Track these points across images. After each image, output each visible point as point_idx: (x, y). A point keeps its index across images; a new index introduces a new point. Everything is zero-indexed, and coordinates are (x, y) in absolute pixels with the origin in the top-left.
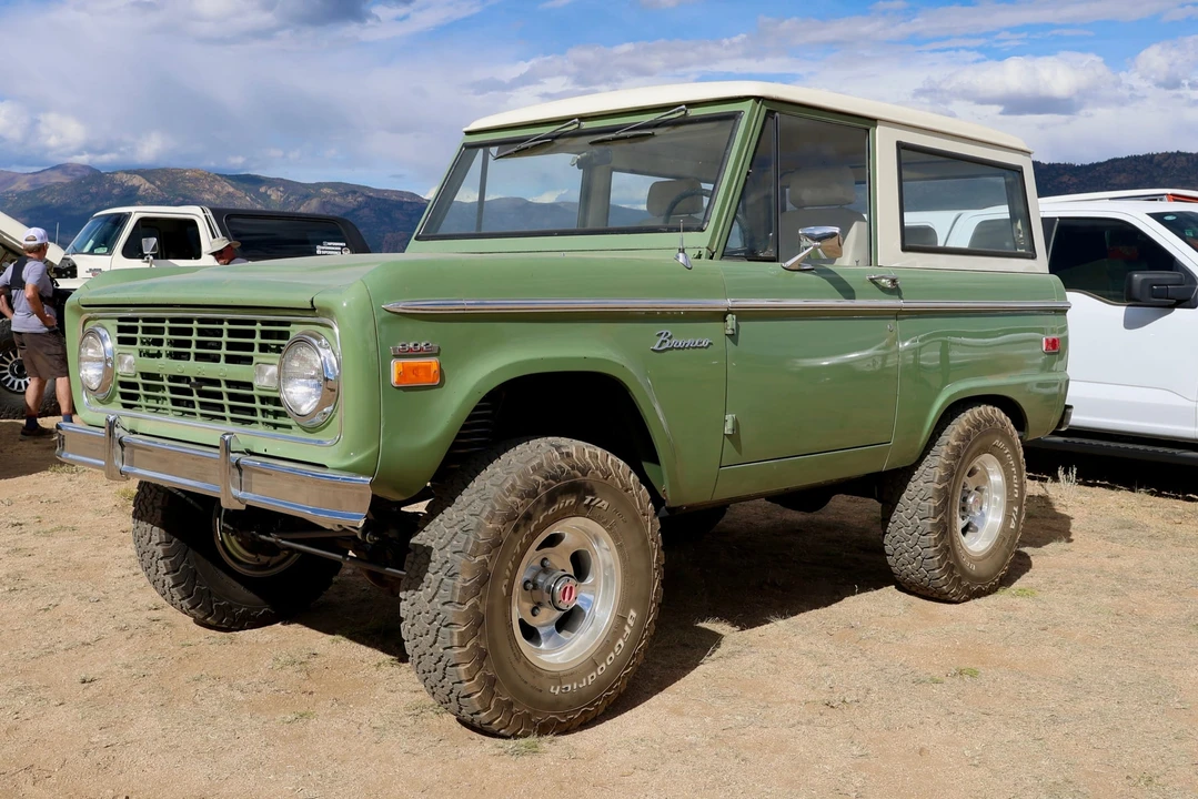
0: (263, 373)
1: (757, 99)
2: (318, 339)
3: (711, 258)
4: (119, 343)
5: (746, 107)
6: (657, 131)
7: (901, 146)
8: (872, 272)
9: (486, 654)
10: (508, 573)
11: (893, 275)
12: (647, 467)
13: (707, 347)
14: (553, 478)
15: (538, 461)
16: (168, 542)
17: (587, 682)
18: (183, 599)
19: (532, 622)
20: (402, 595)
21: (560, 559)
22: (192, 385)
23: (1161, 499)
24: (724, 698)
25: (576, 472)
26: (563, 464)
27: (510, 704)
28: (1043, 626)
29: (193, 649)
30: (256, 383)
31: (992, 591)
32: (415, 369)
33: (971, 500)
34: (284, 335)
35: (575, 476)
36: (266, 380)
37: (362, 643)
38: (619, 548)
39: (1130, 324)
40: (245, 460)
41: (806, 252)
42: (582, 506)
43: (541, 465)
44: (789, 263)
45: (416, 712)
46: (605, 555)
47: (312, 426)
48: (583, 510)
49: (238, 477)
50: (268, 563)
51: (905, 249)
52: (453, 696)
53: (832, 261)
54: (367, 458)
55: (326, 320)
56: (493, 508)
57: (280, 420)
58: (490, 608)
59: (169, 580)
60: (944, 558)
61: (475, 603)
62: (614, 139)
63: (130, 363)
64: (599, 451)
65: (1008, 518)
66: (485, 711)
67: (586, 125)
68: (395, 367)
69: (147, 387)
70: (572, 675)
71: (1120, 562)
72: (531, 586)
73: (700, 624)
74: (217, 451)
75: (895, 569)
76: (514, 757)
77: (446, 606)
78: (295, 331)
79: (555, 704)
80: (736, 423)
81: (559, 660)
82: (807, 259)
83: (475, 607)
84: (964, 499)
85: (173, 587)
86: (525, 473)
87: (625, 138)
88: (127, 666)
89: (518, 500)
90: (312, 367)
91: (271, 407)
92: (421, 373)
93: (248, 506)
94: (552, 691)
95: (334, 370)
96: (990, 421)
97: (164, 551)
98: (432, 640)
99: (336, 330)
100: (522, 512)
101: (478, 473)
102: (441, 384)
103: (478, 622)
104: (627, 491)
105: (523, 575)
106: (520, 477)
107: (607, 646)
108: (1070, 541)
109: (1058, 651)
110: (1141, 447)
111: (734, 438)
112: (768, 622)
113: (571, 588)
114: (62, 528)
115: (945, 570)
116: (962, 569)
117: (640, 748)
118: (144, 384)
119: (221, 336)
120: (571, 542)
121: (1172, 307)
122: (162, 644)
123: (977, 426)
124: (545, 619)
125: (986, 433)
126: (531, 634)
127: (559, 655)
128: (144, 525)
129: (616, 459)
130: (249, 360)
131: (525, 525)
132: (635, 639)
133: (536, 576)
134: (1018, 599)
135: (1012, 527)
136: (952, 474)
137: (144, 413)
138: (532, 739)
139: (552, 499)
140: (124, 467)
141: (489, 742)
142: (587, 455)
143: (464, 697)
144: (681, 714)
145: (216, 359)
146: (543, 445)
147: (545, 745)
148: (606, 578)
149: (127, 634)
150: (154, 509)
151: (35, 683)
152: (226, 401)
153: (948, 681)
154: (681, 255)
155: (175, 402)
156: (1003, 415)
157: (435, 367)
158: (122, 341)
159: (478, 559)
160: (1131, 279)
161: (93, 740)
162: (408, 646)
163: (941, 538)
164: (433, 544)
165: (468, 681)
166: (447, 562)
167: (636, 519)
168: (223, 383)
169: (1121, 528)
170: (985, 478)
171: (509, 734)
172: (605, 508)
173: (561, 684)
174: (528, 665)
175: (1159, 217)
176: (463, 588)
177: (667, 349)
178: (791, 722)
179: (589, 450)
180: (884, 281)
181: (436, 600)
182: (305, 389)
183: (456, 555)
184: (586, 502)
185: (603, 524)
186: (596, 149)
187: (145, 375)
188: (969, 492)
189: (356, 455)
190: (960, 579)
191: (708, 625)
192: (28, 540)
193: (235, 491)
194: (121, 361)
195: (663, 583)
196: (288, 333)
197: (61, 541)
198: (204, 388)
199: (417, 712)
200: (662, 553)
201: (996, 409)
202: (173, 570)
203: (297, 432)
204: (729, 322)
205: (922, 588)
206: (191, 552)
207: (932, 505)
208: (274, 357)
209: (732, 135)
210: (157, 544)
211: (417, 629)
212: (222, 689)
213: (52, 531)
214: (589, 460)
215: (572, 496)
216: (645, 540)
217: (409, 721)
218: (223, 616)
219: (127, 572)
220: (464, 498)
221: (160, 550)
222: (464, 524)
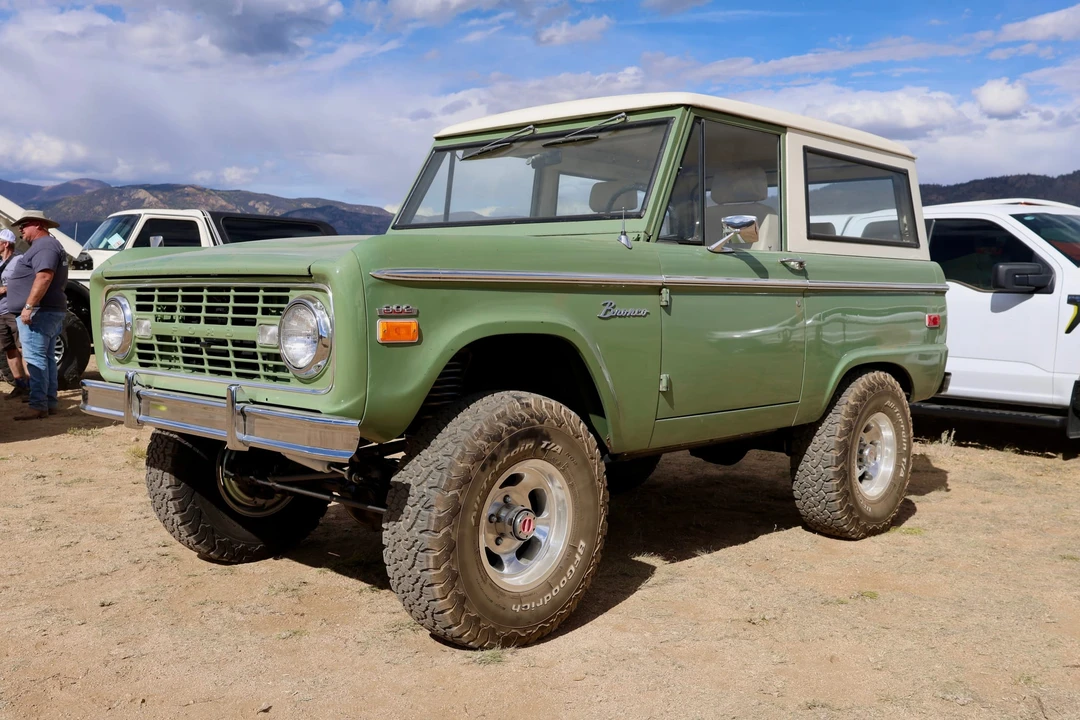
0: (265, 333)
1: (687, 106)
2: (313, 302)
3: (648, 240)
4: (138, 310)
5: (677, 114)
6: (602, 135)
7: (807, 150)
8: (783, 256)
9: (458, 575)
10: (476, 506)
11: (801, 259)
12: (594, 418)
13: (644, 316)
14: (515, 424)
15: (502, 410)
16: (177, 485)
17: (544, 602)
18: (190, 535)
19: (497, 550)
20: (384, 526)
21: (520, 496)
22: (202, 345)
23: (1025, 456)
24: (660, 617)
25: (535, 420)
26: (523, 413)
27: (477, 620)
28: (931, 557)
29: (198, 579)
30: (259, 342)
31: (885, 529)
32: (397, 329)
33: (866, 452)
34: (285, 300)
35: (534, 424)
36: (268, 338)
37: (345, 574)
38: (571, 487)
39: (996, 308)
40: (249, 408)
41: (727, 237)
42: (539, 449)
43: (504, 414)
44: (713, 246)
45: (394, 629)
46: (558, 492)
47: (308, 379)
48: (540, 453)
49: (242, 422)
50: (264, 505)
51: (810, 237)
52: (428, 613)
53: (749, 245)
54: (355, 405)
55: (320, 286)
56: (464, 449)
57: (279, 374)
58: (461, 536)
59: (177, 518)
60: (845, 501)
61: (448, 531)
62: (564, 142)
63: (147, 327)
64: (554, 403)
65: (898, 467)
66: (456, 625)
67: (539, 131)
68: (381, 326)
69: (161, 348)
70: (531, 595)
71: (991, 507)
72: (495, 519)
73: (636, 558)
74: (225, 401)
75: (802, 512)
76: (482, 666)
77: (423, 534)
78: (293, 296)
79: (516, 621)
80: (669, 382)
81: (521, 583)
82: (729, 243)
83: (448, 535)
84: (861, 452)
85: (181, 525)
86: (491, 420)
87: (574, 141)
88: (142, 593)
89: (485, 443)
90: (308, 326)
91: (271, 363)
92: (403, 332)
93: (251, 448)
94: (513, 608)
95: (327, 329)
96: (882, 384)
97: (174, 493)
98: (410, 563)
99: (330, 294)
100: (488, 453)
101: (450, 420)
102: (419, 342)
103: (451, 548)
104: (577, 437)
105: (488, 510)
106: (486, 424)
107: (561, 571)
108: (948, 490)
109: (944, 577)
110: (1007, 412)
111: (668, 394)
112: (695, 556)
113: (530, 521)
114: (80, 480)
115: (845, 512)
116: (860, 512)
117: (590, 657)
118: (159, 345)
119: (228, 301)
120: (529, 482)
121: (1031, 293)
122: (170, 575)
123: (872, 388)
124: (507, 548)
125: (880, 395)
126: (495, 560)
127: (518, 579)
128: (156, 471)
129: (568, 410)
130: (252, 323)
131: (491, 465)
132: (585, 566)
133: (500, 511)
134: (908, 537)
135: (902, 475)
136: (851, 429)
137: (158, 371)
138: (497, 651)
139: (514, 442)
140: (141, 417)
141: (459, 654)
142: (544, 406)
143: (438, 613)
144: (625, 631)
145: (223, 322)
146: (506, 397)
147: (508, 655)
148: (559, 513)
149: (140, 566)
150: (165, 456)
151: (60, 607)
152: (232, 358)
153: (851, 602)
154: (623, 237)
155: (186, 360)
156: (893, 380)
157: (414, 327)
158: (139, 308)
159: (450, 493)
160: (997, 270)
161: (112, 653)
162: (390, 570)
163: (842, 484)
164: (411, 482)
165: (442, 599)
166: (423, 496)
167: (585, 463)
168: (229, 343)
169: (992, 479)
170: (878, 434)
171: (476, 646)
172: (559, 451)
173: (521, 603)
174: (493, 585)
175: (1019, 218)
176: (438, 518)
177: (612, 317)
178: (719, 636)
179: (545, 401)
180: (792, 263)
181: (414, 529)
182: (303, 345)
183: (432, 490)
184: (543, 446)
185: (557, 466)
186: (548, 151)
187: (160, 338)
188: (865, 445)
189: (346, 401)
190: (858, 520)
191: (644, 559)
192: (51, 490)
193: (240, 435)
194: (139, 325)
195: (608, 518)
196: (287, 298)
197: (79, 491)
198: (213, 347)
199: (396, 629)
200: (608, 493)
201: (888, 375)
202: (181, 510)
203: (295, 384)
204: (664, 295)
205: (825, 527)
206: (196, 493)
207: (834, 456)
208: (276, 319)
209: (665, 138)
210: (167, 488)
211: (397, 555)
212: (225, 611)
213: (72, 482)
214: (545, 410)
215: (531, 441)
216: (593, 481)
217: (389, 637)
218: (223, 551)
219: (139, 516)
220: (437, 442)
221: (170, 493)
222: (439, 463)
